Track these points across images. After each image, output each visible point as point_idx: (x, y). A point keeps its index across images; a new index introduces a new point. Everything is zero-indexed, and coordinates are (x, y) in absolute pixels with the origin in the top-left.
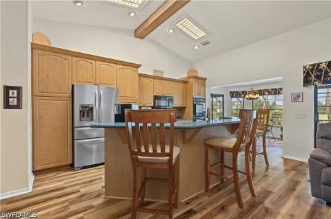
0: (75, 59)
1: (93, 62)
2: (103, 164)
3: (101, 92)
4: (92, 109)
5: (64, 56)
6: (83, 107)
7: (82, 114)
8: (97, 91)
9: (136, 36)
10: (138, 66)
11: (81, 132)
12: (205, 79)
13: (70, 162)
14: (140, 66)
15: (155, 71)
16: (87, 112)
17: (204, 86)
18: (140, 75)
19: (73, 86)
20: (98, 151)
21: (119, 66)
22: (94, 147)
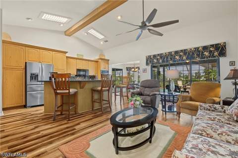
0: (27, 48)
1: (38, 50)
2: (43, 105)
3: (43, 66)
4: (37, 75)
5: (20, 47)
6: (31, 74)
7: (32, 78)
8: (40, 66)
9: (66, 35)
10: (66, 53)
11: (31, 87)
12: (109, 60)
13: (24, 104)
14: (67, 52)
15: (78, 55)
16: (34, 77)
17: (108, 64)
18: (67, 57)
19: (26, 63)
20: (41, 98)
21: (54, 53)
22: (39, 96)
